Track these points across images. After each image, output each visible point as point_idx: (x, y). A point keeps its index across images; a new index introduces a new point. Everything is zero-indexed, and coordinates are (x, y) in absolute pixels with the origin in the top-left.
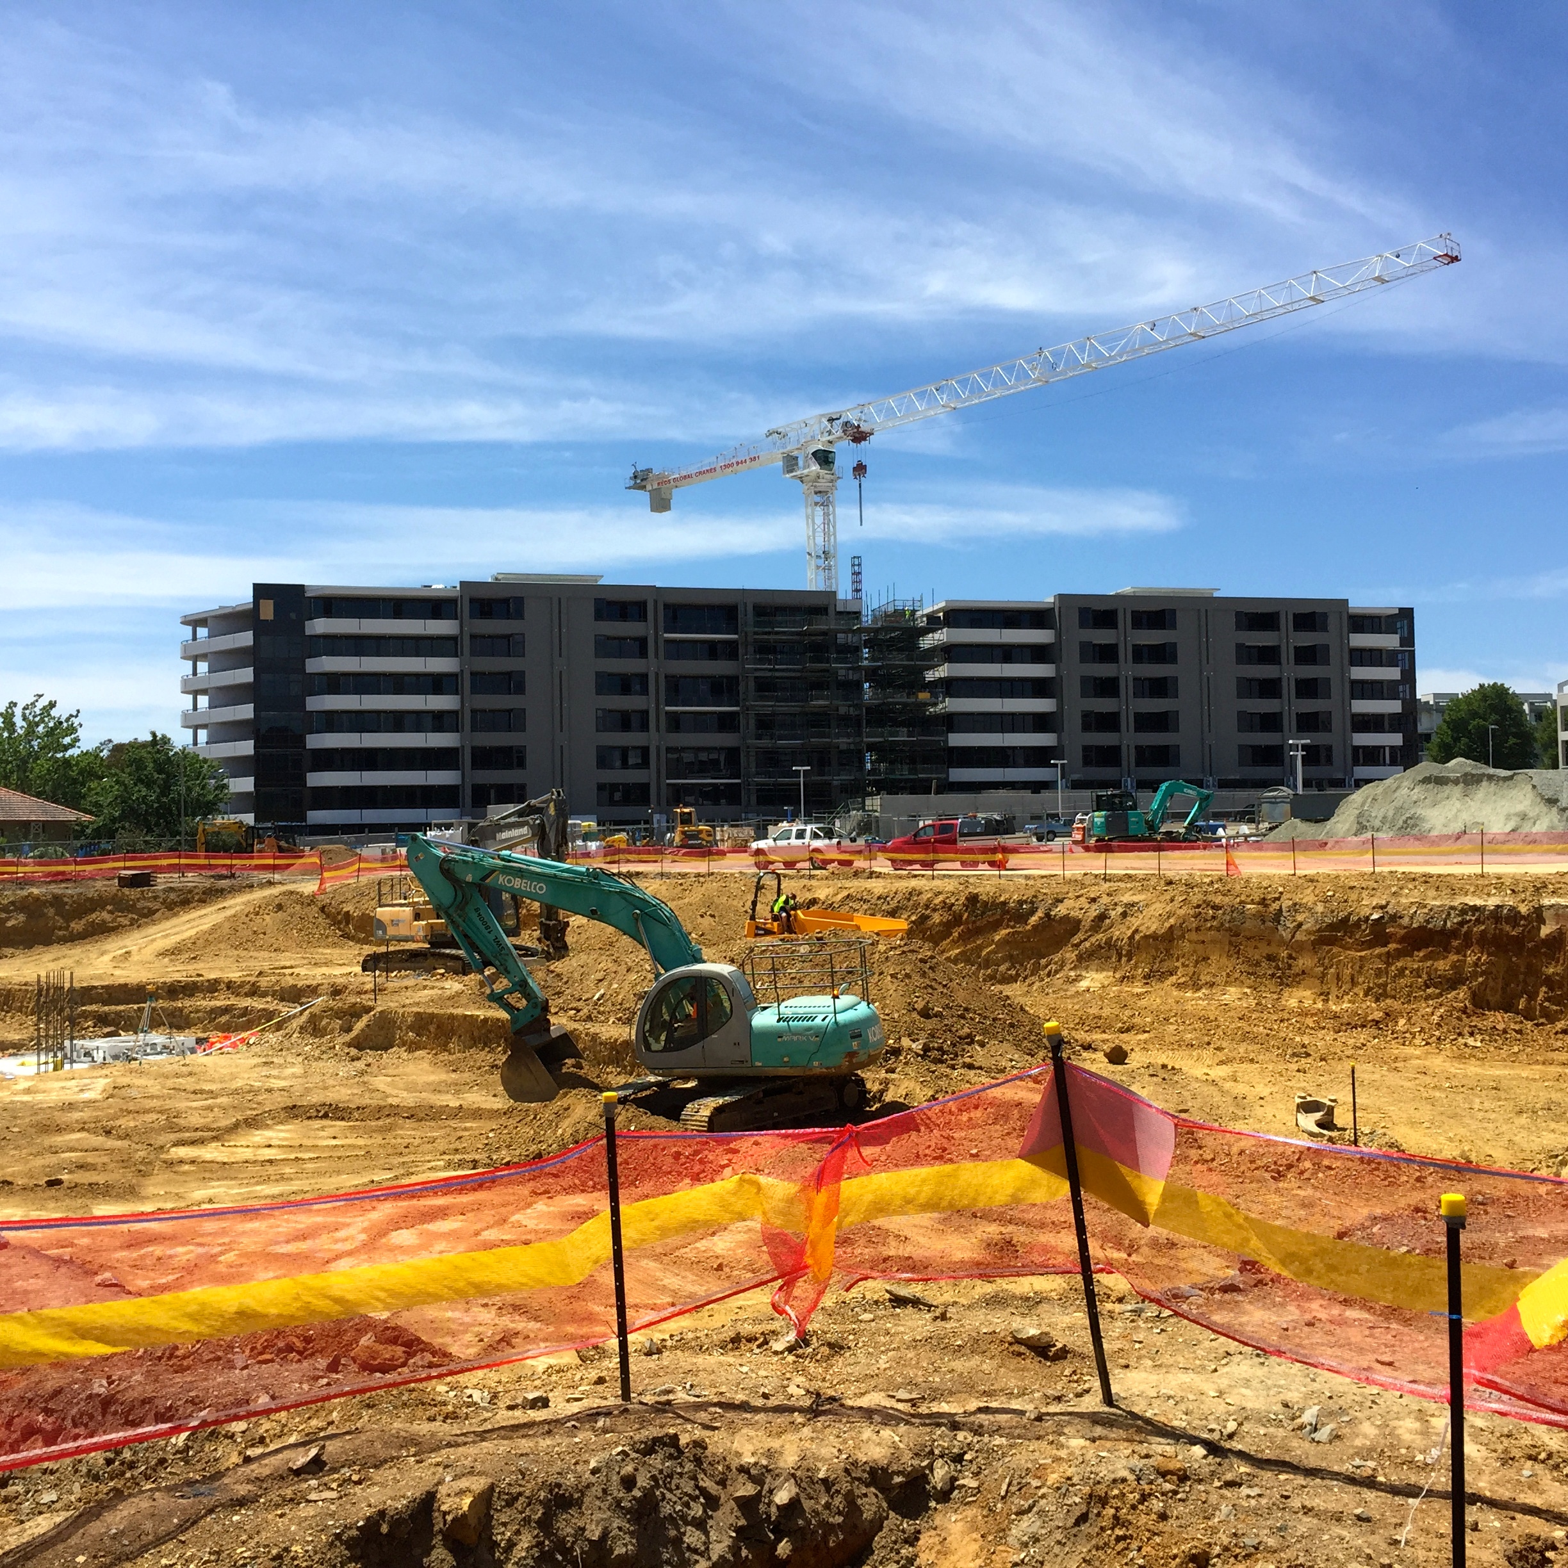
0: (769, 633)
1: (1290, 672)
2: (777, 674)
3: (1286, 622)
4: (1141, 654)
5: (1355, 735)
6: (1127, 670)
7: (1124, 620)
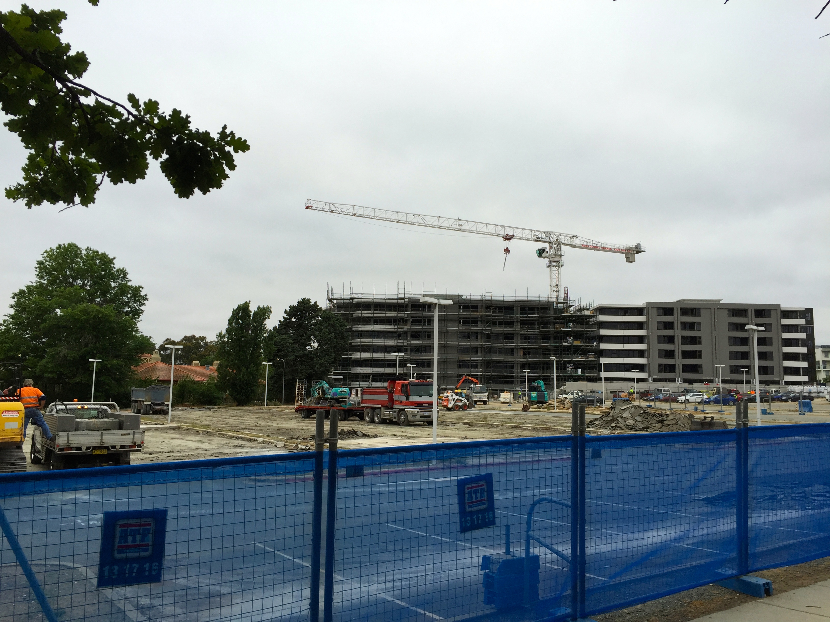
0: (527, 317)
2: (529, 333)
3: (751, 313)
4: (685, 326)
5: (784, 361)
6: (678, 333)
7: (677, 312)
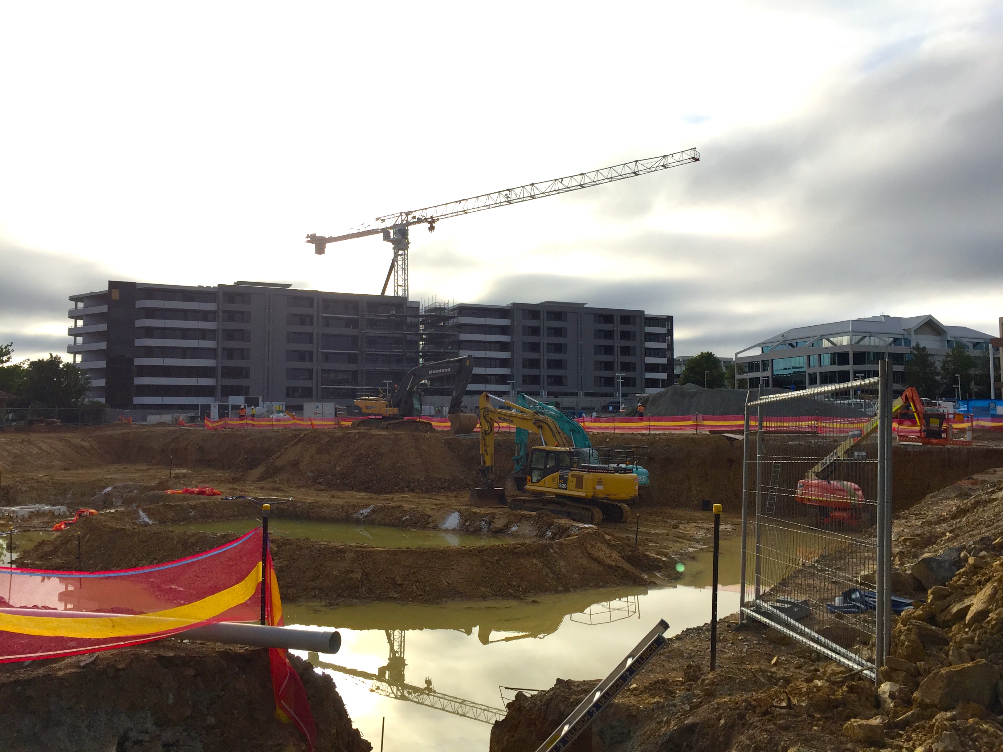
0: (375, 316)
1: (618, 343)
3: (617, 320)
4: (551, 332)
5: (646, 373)
6: (544, 340)
7: (543, 316)
